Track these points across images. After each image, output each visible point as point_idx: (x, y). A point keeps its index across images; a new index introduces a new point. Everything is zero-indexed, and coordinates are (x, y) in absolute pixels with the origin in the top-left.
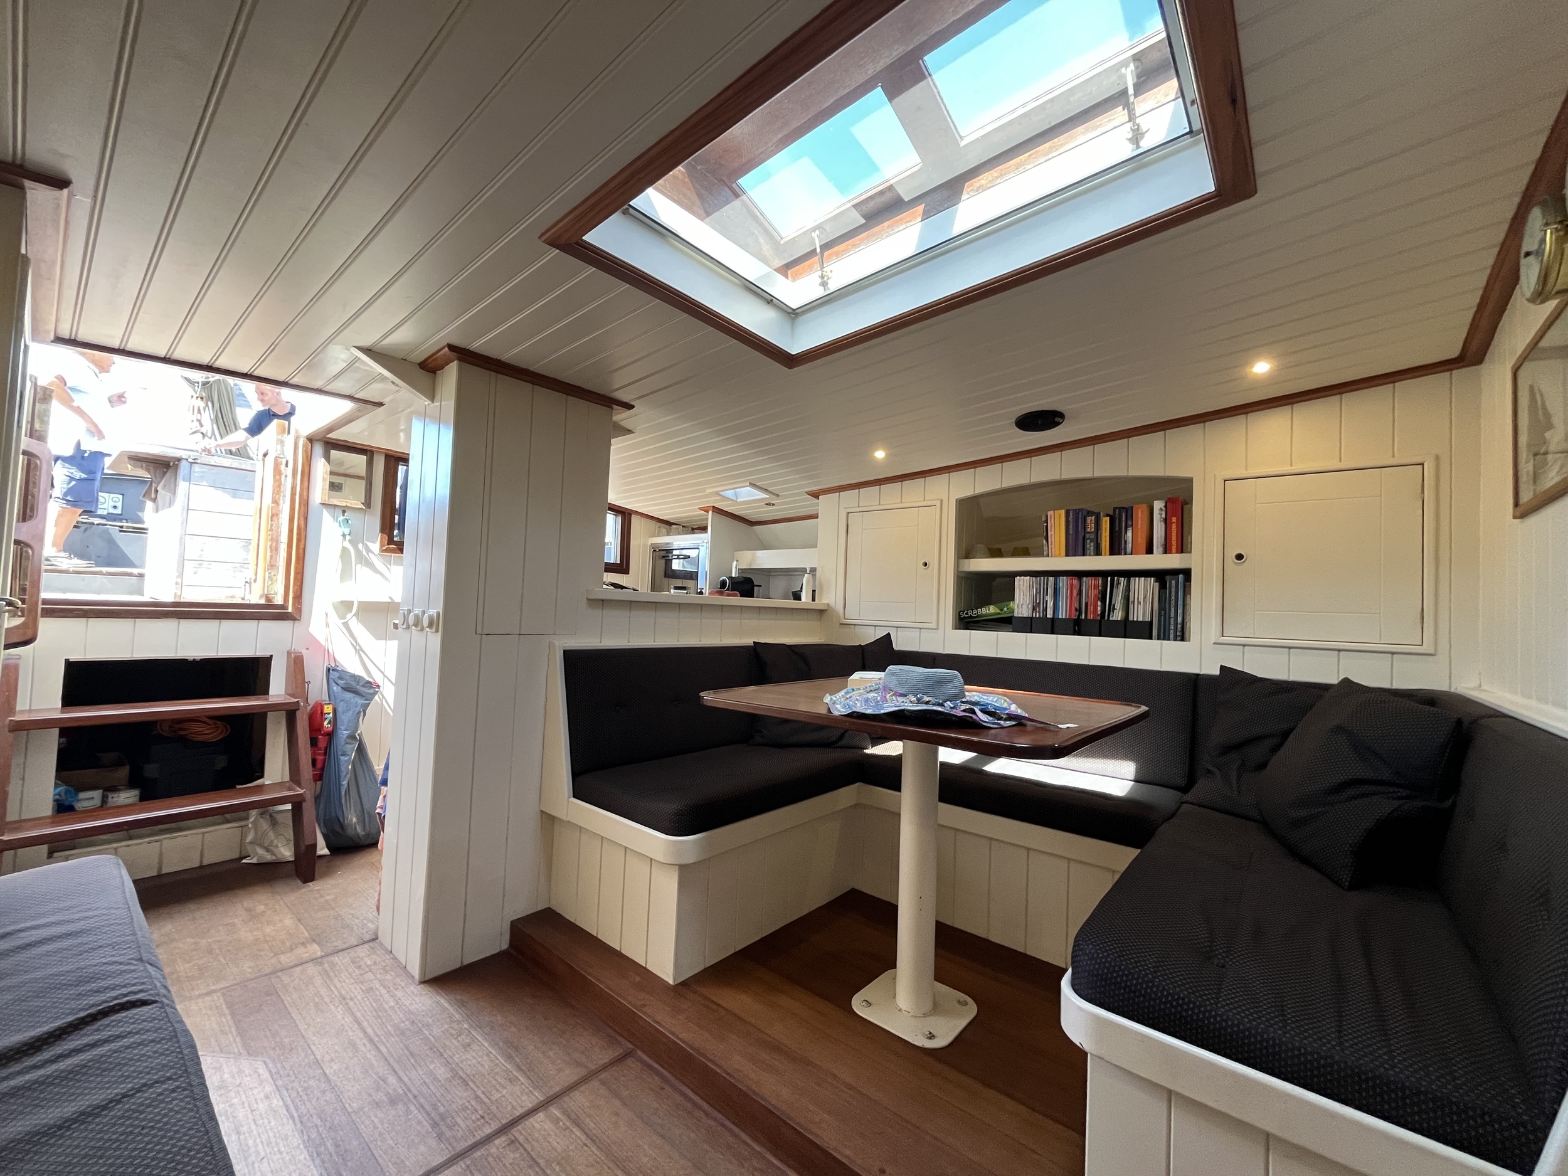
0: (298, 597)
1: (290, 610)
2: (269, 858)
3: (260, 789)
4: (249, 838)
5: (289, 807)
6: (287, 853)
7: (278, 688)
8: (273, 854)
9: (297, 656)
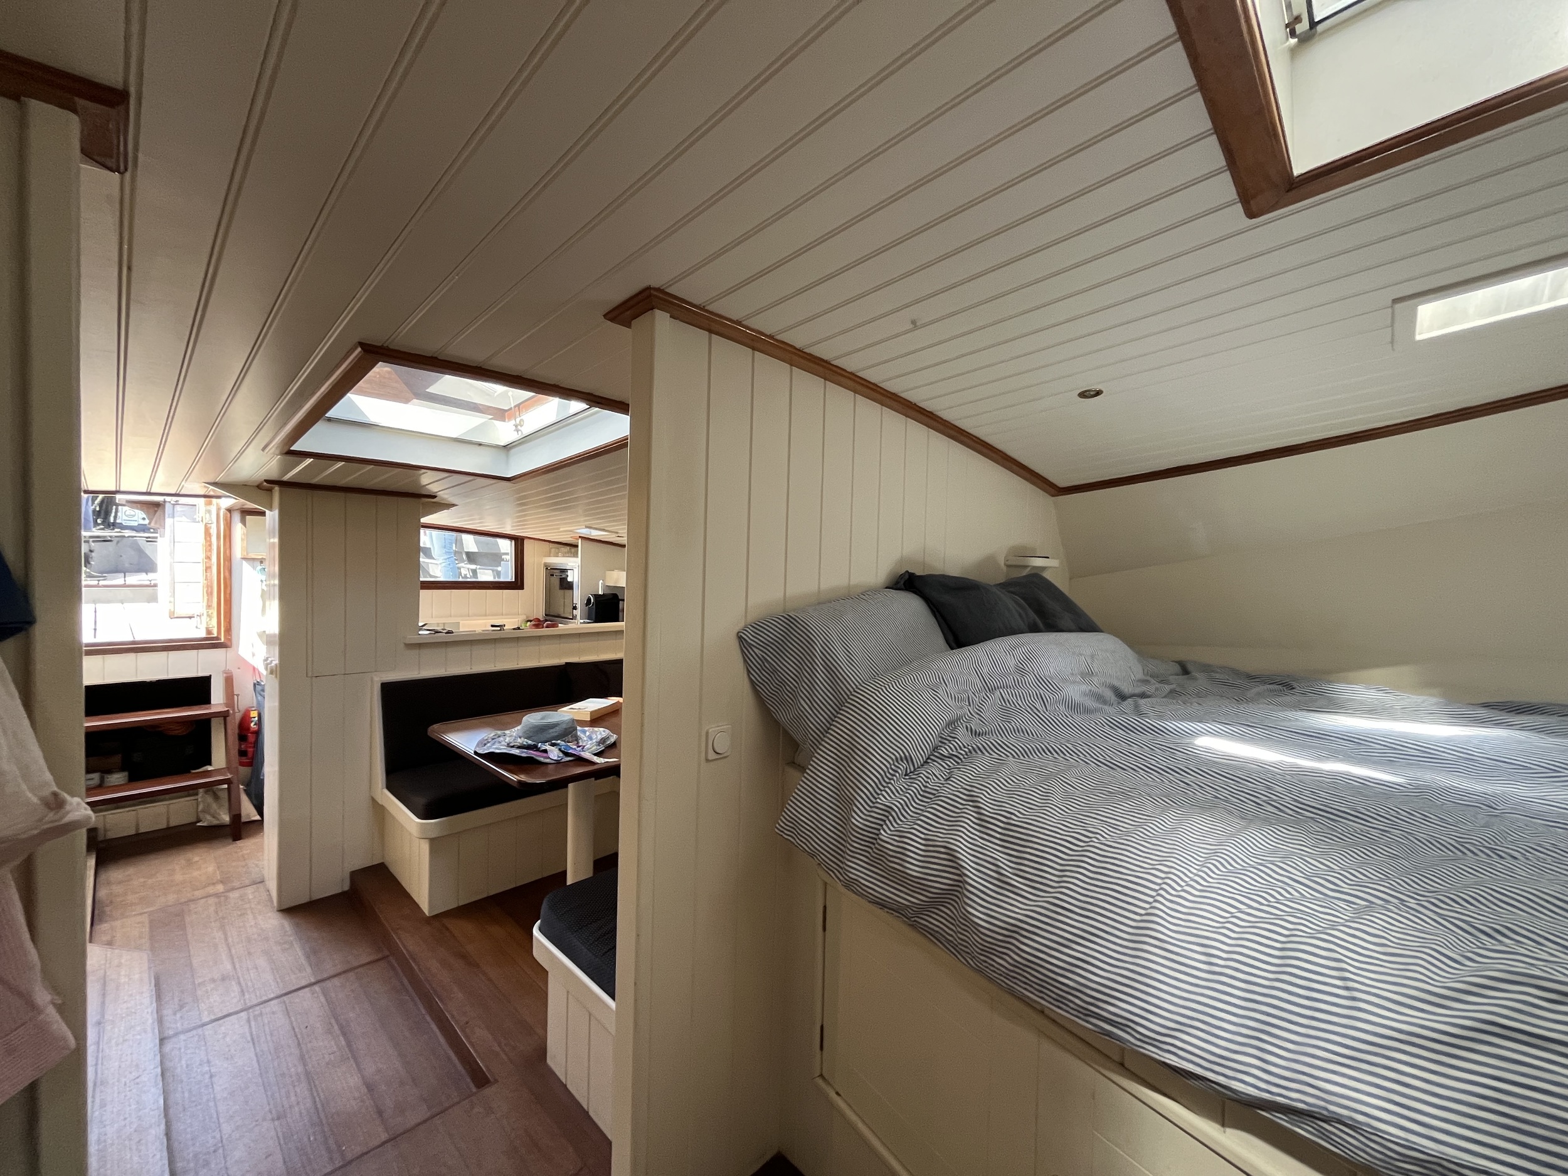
0: (228, 630)
1: (223, 640)
2: (215, 822)
3: (208, 774)
4: (201, 807)
5: (226, 786)
6: (226, 818)
7: (217, 697)
8: (218, 820)
9: (228, 675)
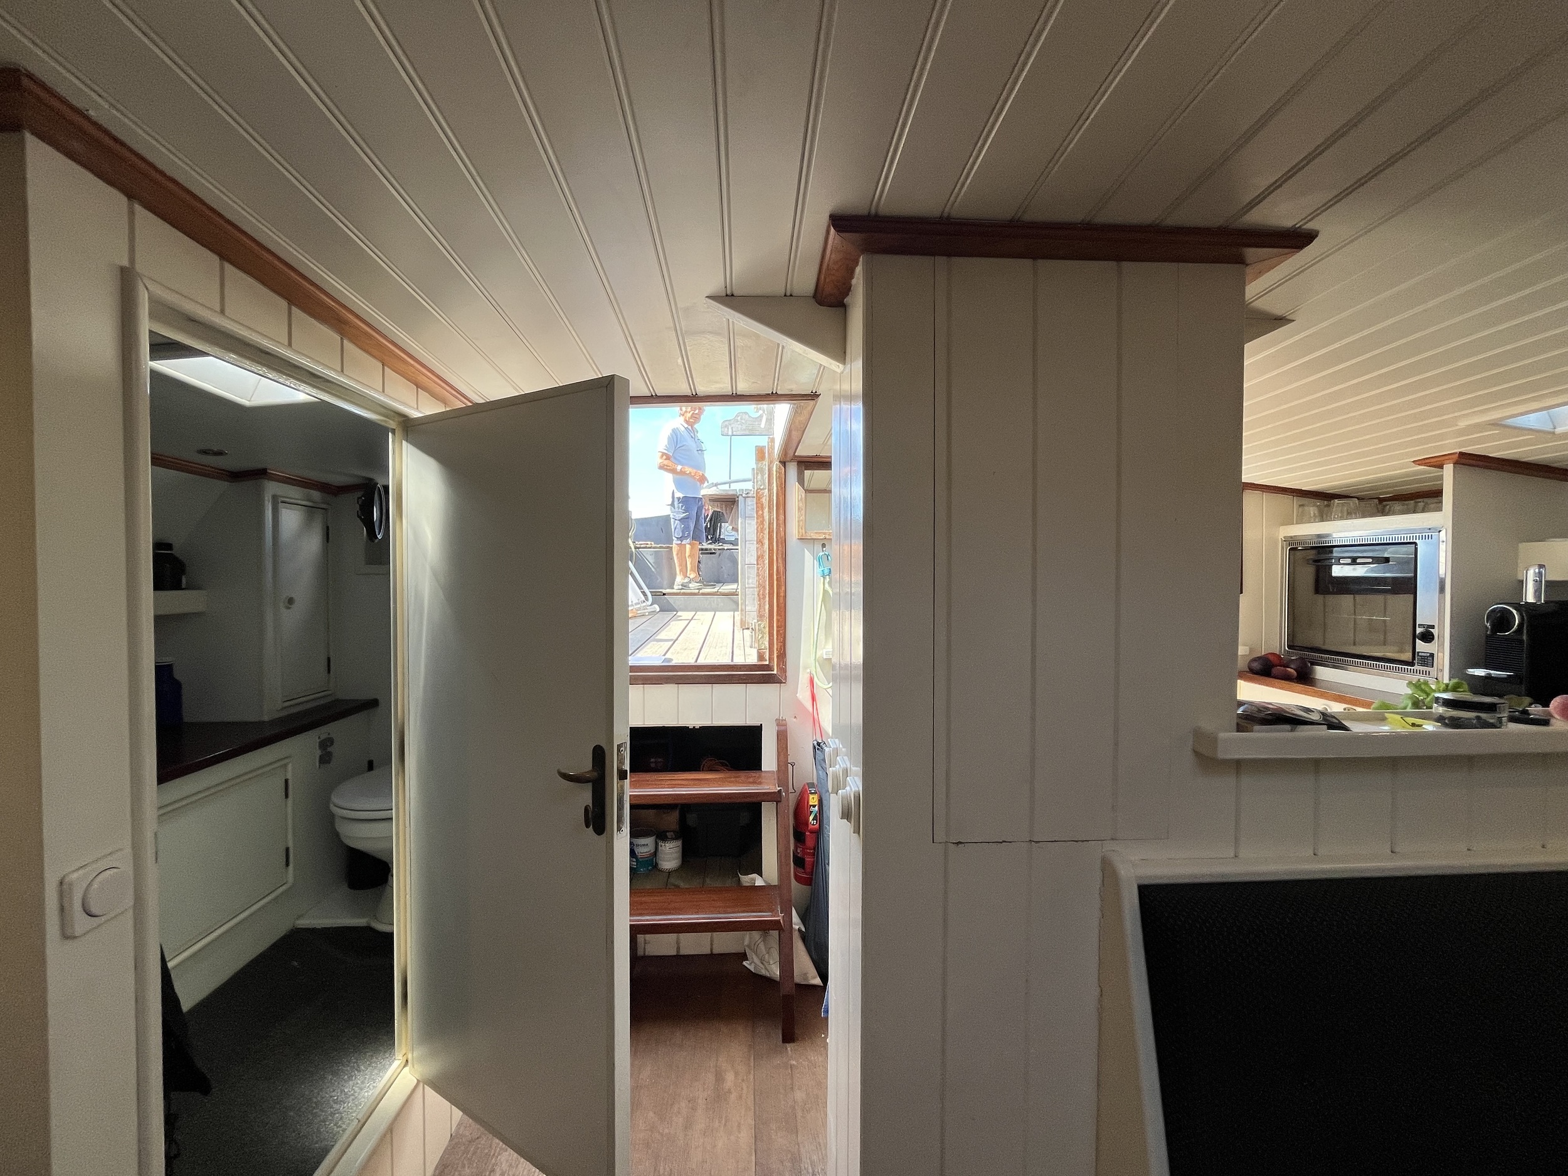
0: (782, 656)
1: (775, 671)
4: (746, 942)
8: (767, 969)
9: (782, 728)
